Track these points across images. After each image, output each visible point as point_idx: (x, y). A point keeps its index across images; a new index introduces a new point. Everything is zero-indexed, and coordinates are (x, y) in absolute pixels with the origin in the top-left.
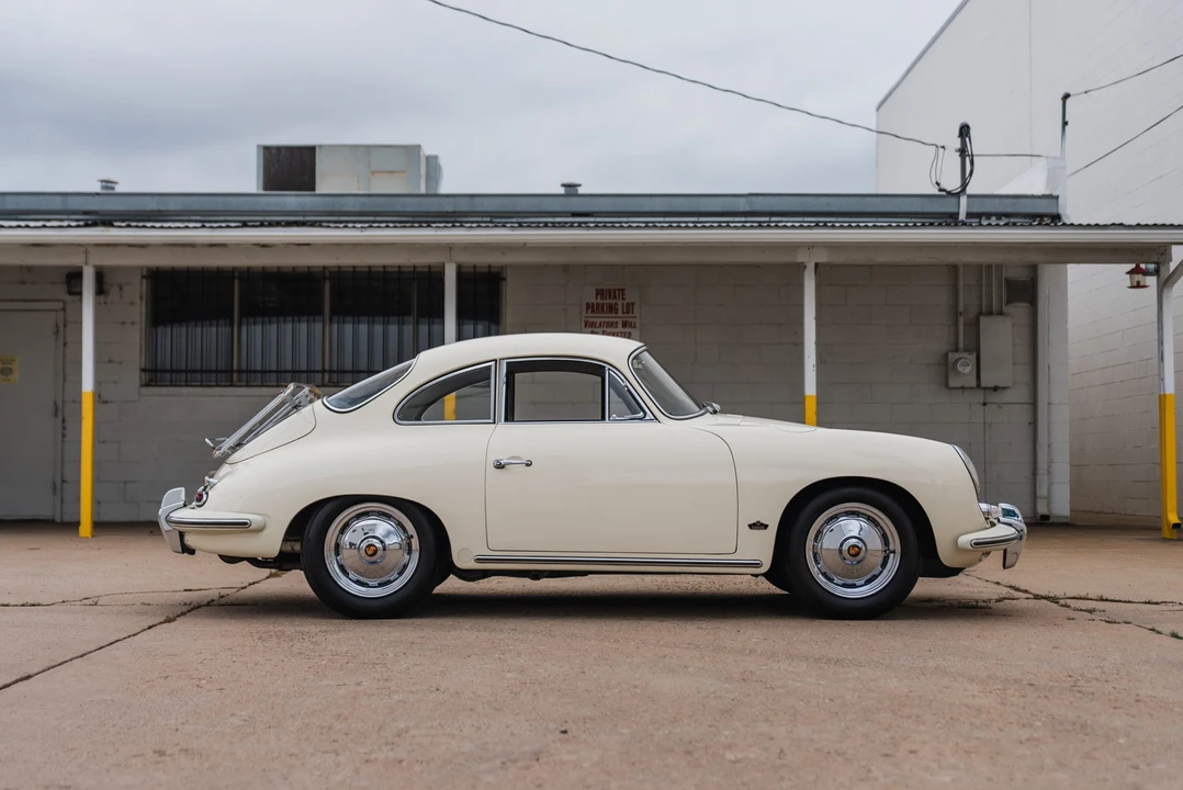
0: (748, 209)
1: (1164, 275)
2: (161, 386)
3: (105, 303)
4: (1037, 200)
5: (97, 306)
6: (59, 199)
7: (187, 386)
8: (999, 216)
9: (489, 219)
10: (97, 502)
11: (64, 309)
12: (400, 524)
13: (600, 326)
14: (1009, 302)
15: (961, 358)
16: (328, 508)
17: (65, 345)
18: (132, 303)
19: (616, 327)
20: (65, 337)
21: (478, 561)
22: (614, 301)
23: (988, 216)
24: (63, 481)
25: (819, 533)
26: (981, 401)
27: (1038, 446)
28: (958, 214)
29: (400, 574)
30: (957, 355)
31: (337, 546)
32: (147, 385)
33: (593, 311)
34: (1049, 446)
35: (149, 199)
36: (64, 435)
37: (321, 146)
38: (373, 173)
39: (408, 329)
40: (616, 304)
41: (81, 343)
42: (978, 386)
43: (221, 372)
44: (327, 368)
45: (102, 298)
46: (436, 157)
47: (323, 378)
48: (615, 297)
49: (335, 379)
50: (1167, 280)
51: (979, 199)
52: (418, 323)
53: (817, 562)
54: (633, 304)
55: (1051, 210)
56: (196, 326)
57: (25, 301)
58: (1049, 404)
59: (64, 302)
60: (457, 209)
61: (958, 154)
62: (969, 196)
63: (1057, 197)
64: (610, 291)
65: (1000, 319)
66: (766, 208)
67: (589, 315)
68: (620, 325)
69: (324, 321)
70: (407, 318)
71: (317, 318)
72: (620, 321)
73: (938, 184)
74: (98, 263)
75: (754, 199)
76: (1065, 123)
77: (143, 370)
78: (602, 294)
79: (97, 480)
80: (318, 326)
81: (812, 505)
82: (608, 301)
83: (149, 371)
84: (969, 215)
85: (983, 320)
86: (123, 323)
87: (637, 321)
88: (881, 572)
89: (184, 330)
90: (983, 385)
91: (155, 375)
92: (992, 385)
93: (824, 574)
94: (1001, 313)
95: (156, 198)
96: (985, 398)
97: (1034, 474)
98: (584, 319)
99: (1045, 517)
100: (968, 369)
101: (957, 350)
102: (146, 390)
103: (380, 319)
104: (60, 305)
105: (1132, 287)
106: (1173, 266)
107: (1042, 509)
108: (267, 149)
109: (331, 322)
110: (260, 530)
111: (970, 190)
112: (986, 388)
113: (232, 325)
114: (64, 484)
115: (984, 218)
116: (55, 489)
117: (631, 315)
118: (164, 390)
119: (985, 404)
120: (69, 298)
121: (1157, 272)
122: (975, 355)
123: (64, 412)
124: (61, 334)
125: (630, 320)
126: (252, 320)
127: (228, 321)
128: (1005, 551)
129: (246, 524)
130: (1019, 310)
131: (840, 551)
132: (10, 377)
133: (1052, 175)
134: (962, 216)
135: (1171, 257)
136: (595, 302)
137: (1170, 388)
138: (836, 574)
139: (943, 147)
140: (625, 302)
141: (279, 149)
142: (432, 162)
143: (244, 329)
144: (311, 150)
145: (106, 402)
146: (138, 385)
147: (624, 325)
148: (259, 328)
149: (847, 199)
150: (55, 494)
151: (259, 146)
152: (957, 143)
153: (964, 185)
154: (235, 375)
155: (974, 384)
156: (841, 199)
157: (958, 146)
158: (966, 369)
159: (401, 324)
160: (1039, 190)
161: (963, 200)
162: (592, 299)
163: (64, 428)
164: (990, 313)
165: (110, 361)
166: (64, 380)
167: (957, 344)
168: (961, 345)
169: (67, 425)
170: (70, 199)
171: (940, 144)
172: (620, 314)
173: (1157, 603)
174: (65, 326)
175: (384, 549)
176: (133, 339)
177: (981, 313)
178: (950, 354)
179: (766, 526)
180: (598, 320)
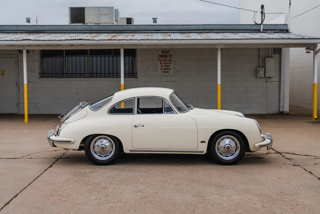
0: (203, 29)
1: (315, 51)
2: (45, 78)
3: (29, 55)
4: (282, 26)
5: (27, 56)
6: (15, 27)
7: (51, 78)
8: (272, 30)
9: (132, 32)
10: (29, 109)
11: (18, 57)
12: (110, 141)
13: (163, 61)
14: (274, 54)
15: (260, 69)
16: (91, 137)
17: (18, 66)
18: (36, 55)
19: (167, 61)
20: (18, 64)
21: (130, 151)
22: (166, 54)
23: (269, 30)
24: (19, 103)
25: (219, 143)
26: (266, 81)
27: (281, 93)
28: (260, 30)
29: (110, 154)
30: (259, 68)
31: (94, 147)
32: (41, 77)
33: (161, 57)
34: (284, 93)
35: (40, 27)
36: (19, 91)
37: (86, 7)
38: (101, 15)
39: (111, 58)
40: (167, 55)
41: (23, 66)
42: (265, 77)
43: (61, 74)
44: (89, 72)
45: (28, 54)
46: (118, 10)
47: (88, 75)
48: (167, 53)
49: (91, 76)
50: (316, 52)
51: (266, 26)
52: (113, 57)
53: (218, 150)
54: (172, 55)
55: (286, 29)
56: (53, 58)
57: (7, 55)
58: (284, 81)
59: (18, 55)
60: (124, 29)
61: (261, 13)
62: (263, 25)
63: (288, 25)
64: (165, 51)
65: (271, 58)
66: (208, 29)
67: (160, 58)
68: (168, 61)
69: (88, 57)
70: (110, 56)
71: (86, 55)
72: (168, 59)
73: (255, 22)
74: (27, 49)
75: (205, 26)
76: (290, 4)
77: (40, 73)
78: (163, 52)
79: (29, 103)
80: (86, 58)
81: (217, 136)
82: (165, 54)
83: (41, 74)
84: (263, 30)
85: (267, 59)
86: (34, 61)
87: (173, 59)
88: (235, 153)
89: (50, 59)
90: (266, 76)
91: (43, 75)
92: (269, 76)
93: (220, 153)
94: (271, 57)
95: (42, 26)
96: (267, 80)
97: (280, 101)
98: (158, 59)
99: (282, 112)
100: (262, 72)
101: (259, 67)
102: (40, 79)
103: (103, 56)
104: (17, 56)
105: (307, 53)
106: (318, 48)
107: (281, 110)
108: (71, 8)
109: (90, 57)
110: (73, 143)
111: (263, 23)
112: (267, 77)
113: (63, 58)
114: (20, 104)
115: (267, 31)
116: (17, 105)
117: (171, 58)
118: (46, 79)
119: (267, 82)
120: (19, 54)
121: (313, 50)
122: (264, 68)
123: (19, 84)
124: (17, 64)
125: (171, 59)
126: (68, 56)
127: (62, 56)
128: (268, 147)
129: (70, 141)
130: (276, 56)
131: (224, 148)
132: (4, 75)
133: (287, 19)
134: (261, 30)
135: (317, 46)
136: (161, 54)
137: (316, 82)
138: (223, 153)
139: (257, 12)
140: (169, 54)
141: (75, 8)
142: (117, 10)
143: (66, 58)
144: (83, 9)
145: (30, 82)
146: (38, 77)
147: (169, 60)
148: (70, 58)
149: (230, 26)
150: (17, 107)
151: (69, 7)
152: (260, 10)
153: (262, 22)
154: (64, 75)
155: (264, 76)
156: (228, 26)
157: (261, 11)
158: (262, 73)
159: (109, 57)
160: (283, 23)
161: (262, 26)
162: (160, 53)
163: (19, 89)
164: (268, 57)
165: (31, 71)
166: (19, 76)
167: (259, 65)
168: (260, 66)
169: (20, 88)
170: (19, 27)
171: (255, 11)
172: (168, 58)
173: (307, 156)
174: (18, 62)
175: (106, 147)
176: (37, 64)
177: (266, 57)
178: (257, 68)
179: (205, 142)
180: (162, 59)
